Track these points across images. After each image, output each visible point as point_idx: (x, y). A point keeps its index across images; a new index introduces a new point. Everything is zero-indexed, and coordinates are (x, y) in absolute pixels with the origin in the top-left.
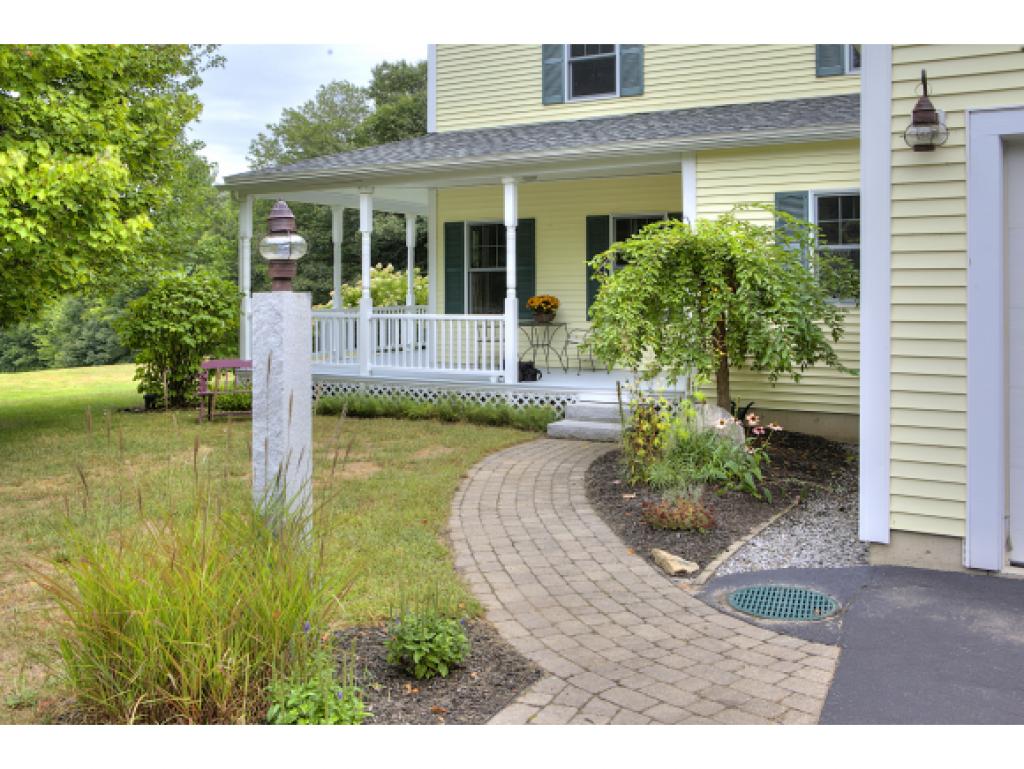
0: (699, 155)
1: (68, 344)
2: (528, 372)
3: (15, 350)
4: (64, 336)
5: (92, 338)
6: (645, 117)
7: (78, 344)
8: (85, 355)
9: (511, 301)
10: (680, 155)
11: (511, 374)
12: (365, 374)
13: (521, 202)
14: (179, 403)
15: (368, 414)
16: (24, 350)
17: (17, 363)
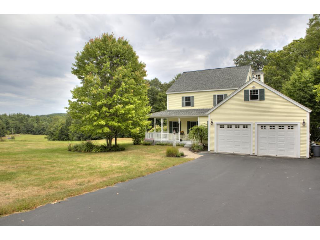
0: (200, 117)
1: (76, 135)
2: (181, 140)
3: (64, 136)
4: (75, 134)
5: (82, 134)
6: (194, 110)
7: (78, 135)
8: (80, 138)
9: (179, 132)
10: (198, 116)
11: (179, 140)
12: (162, 140)
13: (180, 120)
14: (138, 144)
15: (163, 145)
16: (66, 137)
17: (65, 139)
